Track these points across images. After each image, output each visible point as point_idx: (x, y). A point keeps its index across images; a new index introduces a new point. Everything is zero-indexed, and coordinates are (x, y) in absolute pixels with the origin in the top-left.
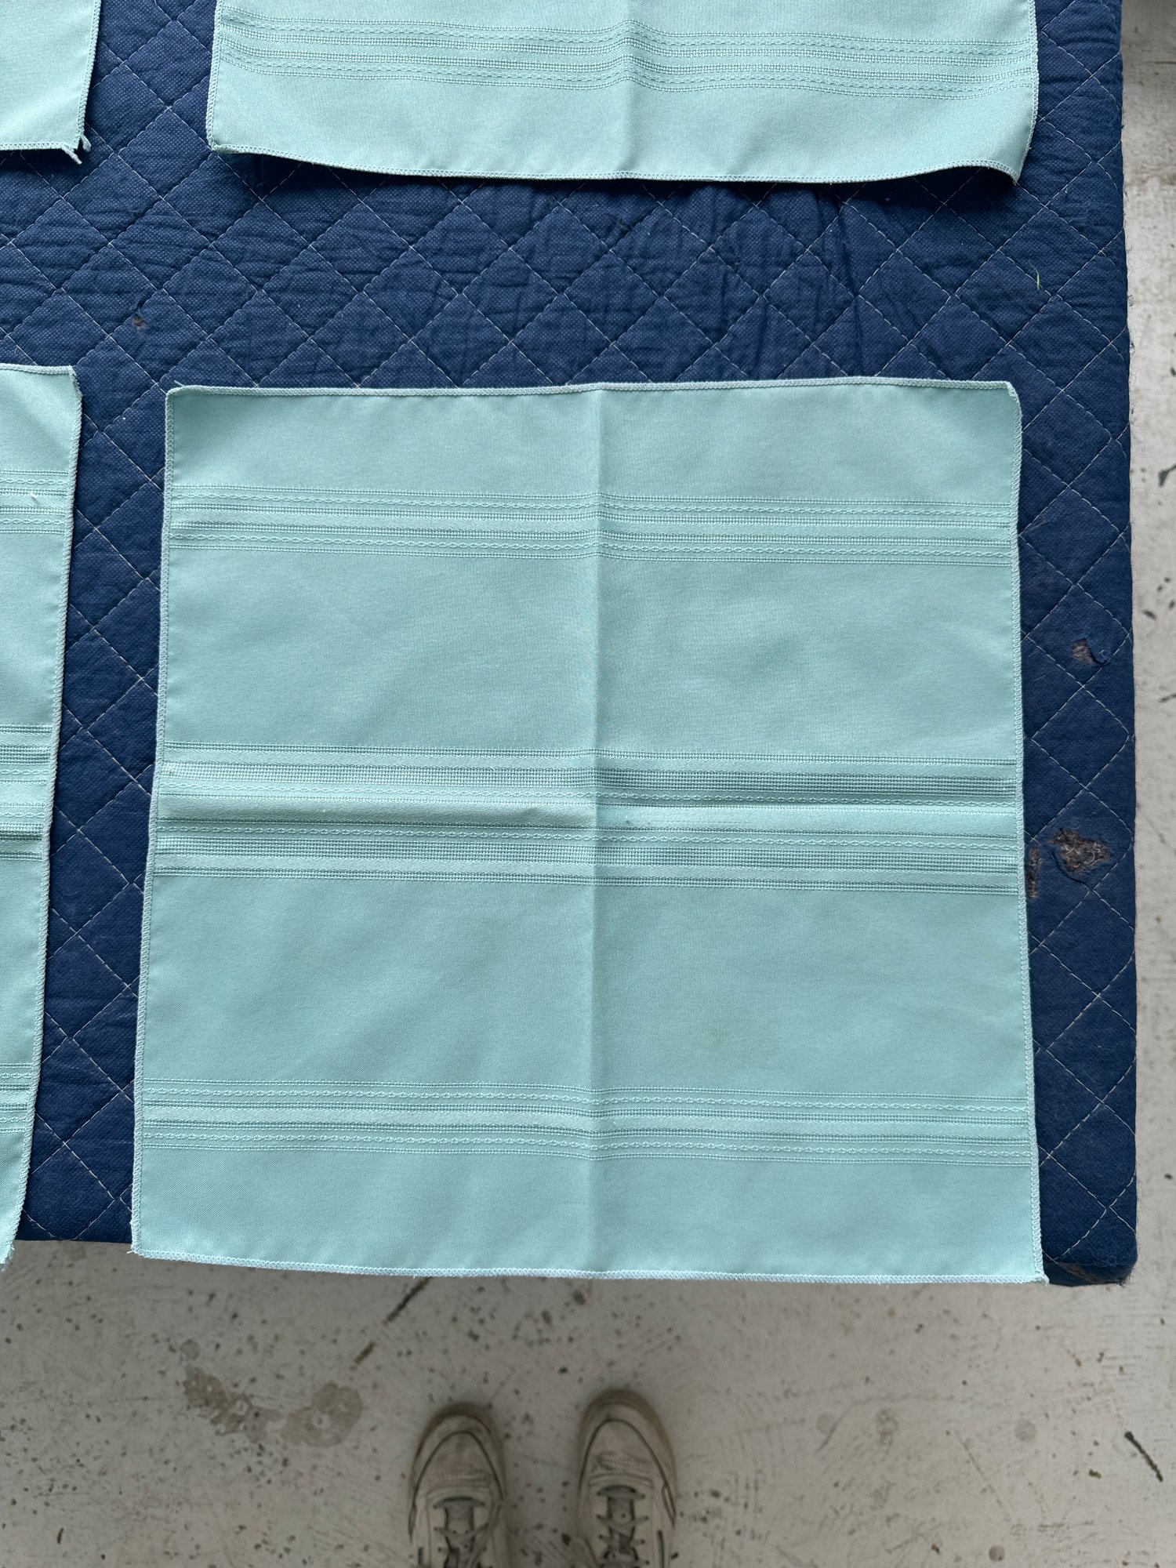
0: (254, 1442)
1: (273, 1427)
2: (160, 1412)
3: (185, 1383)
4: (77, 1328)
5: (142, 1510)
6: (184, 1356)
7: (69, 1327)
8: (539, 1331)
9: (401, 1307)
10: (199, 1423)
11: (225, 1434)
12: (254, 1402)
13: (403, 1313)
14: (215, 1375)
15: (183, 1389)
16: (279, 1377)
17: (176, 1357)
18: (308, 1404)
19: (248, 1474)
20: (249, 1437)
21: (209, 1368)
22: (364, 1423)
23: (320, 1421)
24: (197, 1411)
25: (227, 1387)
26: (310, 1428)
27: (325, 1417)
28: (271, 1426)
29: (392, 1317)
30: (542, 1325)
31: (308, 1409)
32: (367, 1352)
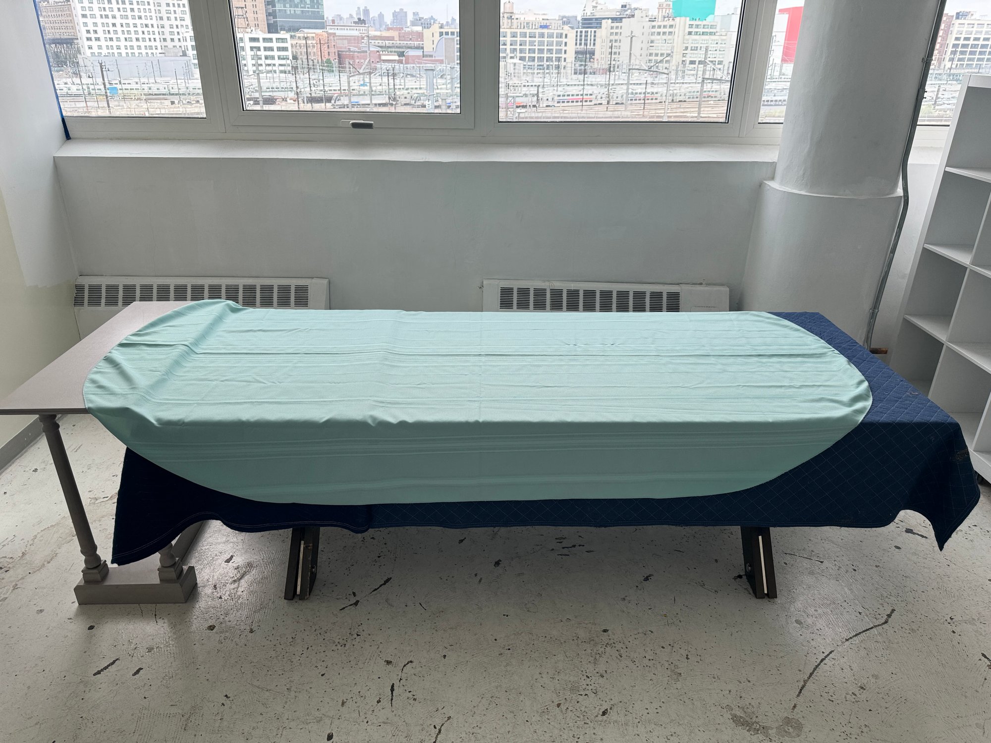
0: (767, 737)
1: (772, 732)
2: (726, 728)
3: (732, 719)
4: (685, 702)
6: (728, 710)
7: (682, 702)
8: (854, 698)
9: (800, 692)
10: (742, 732)
11: (754, 735)
12: (760, 724)
13: (801, 694)
14: (742, 716)
15: (732, 721)
16: (766, 716)
17: (725, 710)
18: (781, 724)
20: (764, 735)
21: (739, 714)
22: (805, 729)
23: (789, 730)
24: (740, 727)
25: (748, 719)
26: (786, 732)
27: (790, 728)
28: (770, 731)
29: (798, 696)
30: (854, 697)
31: (782, 726)
32: (795, 707)
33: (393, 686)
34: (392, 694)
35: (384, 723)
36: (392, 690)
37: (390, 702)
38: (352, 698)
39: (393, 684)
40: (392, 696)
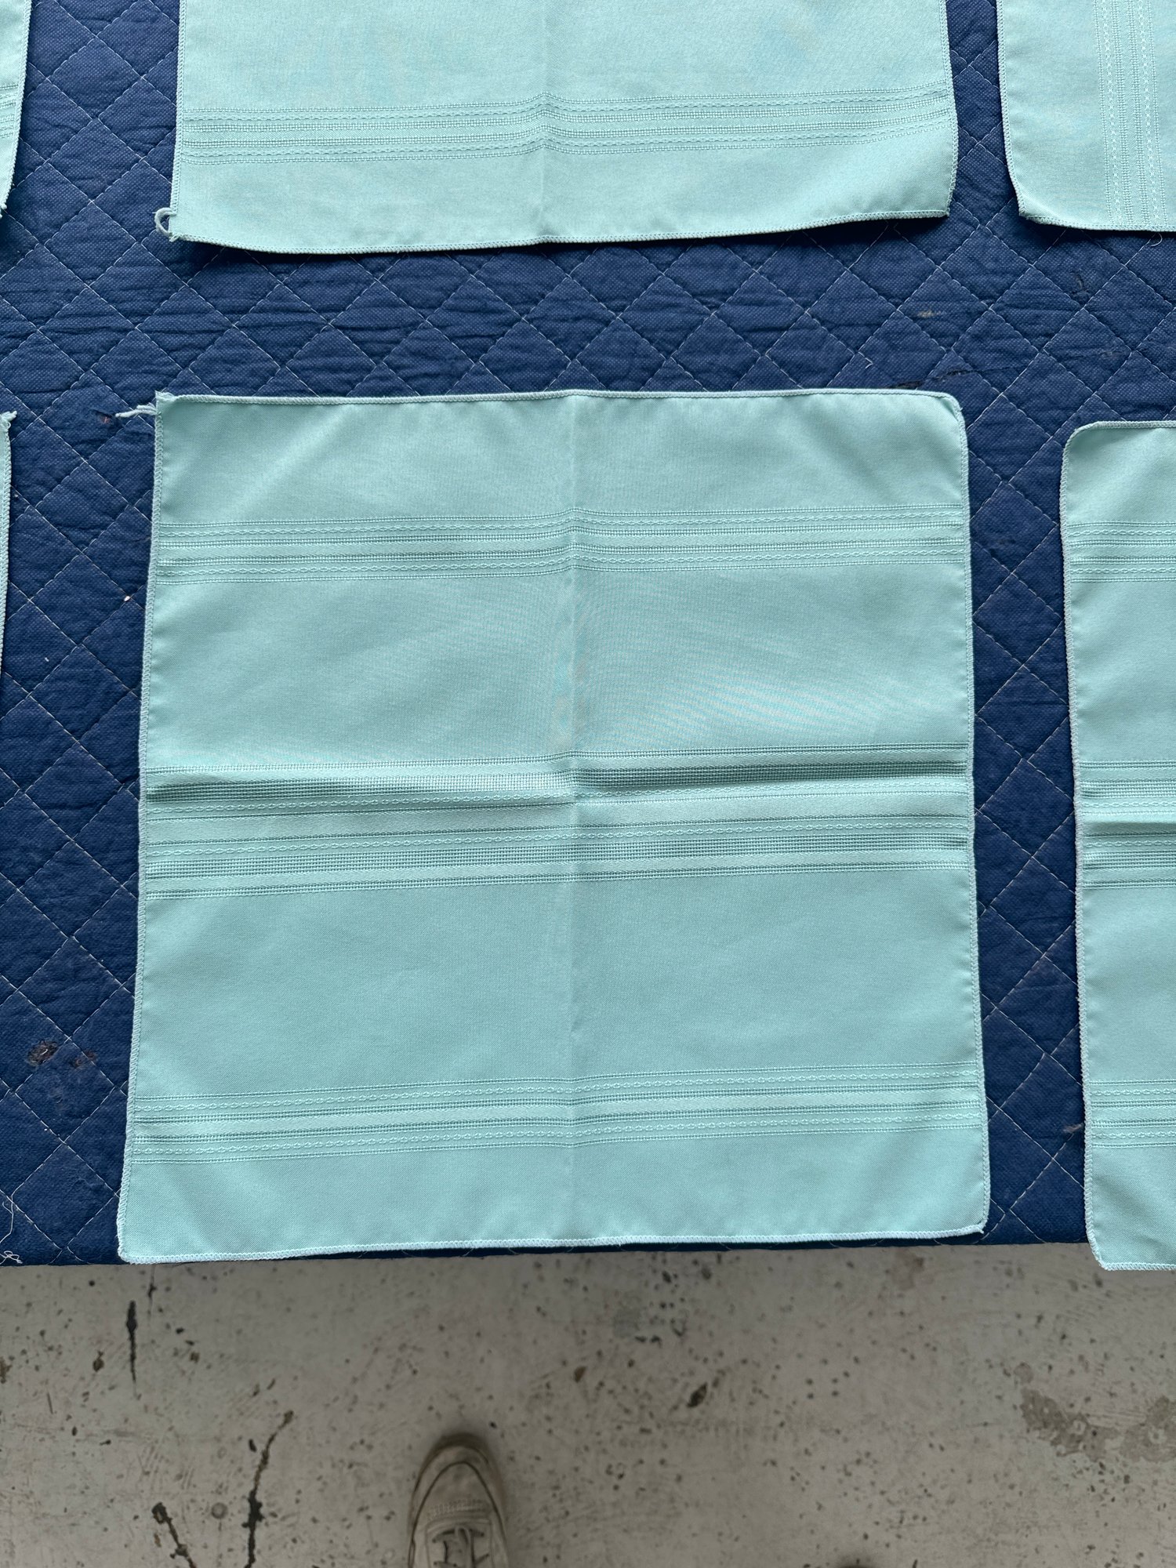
0: (1095, 1461)
1: (1112, 1445)
2: (1001, 1437)
3: (1022, 1407)
4: (913, 1357)
5: (993, 1537)
6: (1019, 1380)
7: (904, 1357)
10: (1040, 1446)
11: (1065, 1455)
12: (1089, 1421)
14: (1051, 1396)
15: (1020, 1412)
16: (1112, 1395)
17: (1011, 1381)
18: (1143, 1420)
19: (1092, 1494)
20: (1089, 1456)
21: (1044, 1390)
23: (1156, 1436)
24: (1037, 1433)
25: (1063, 1407)
26: (1147, 1443)
27: (1161, 1432)
28: (1109, 1444)
31: (1143, 1425)
33: (131, 1312)
34: (132, 1338)
35: (119, 1433)
36: (132, 1325)
37: (128, 1366)
38: (24, 1352)
39: (132, 1305)
40: (133, 1346)
